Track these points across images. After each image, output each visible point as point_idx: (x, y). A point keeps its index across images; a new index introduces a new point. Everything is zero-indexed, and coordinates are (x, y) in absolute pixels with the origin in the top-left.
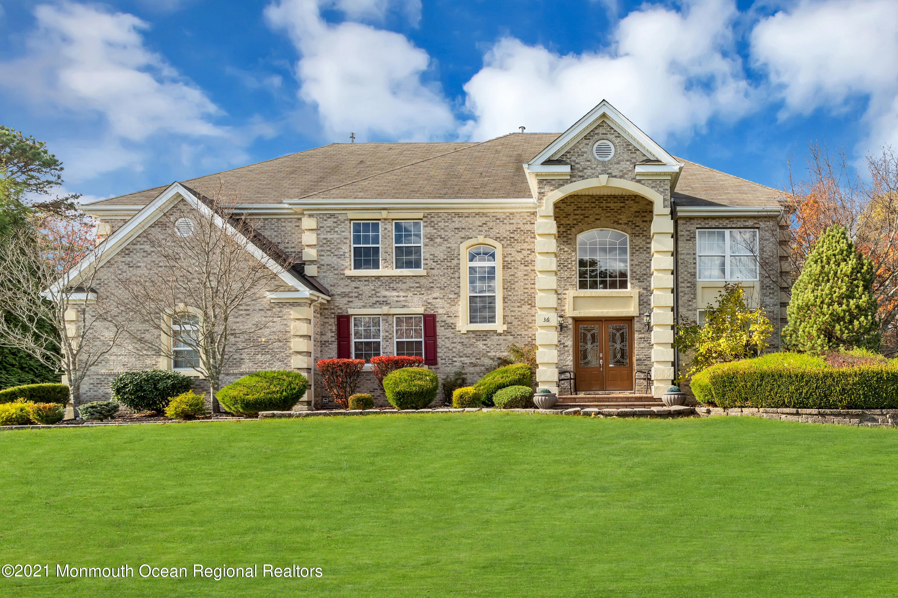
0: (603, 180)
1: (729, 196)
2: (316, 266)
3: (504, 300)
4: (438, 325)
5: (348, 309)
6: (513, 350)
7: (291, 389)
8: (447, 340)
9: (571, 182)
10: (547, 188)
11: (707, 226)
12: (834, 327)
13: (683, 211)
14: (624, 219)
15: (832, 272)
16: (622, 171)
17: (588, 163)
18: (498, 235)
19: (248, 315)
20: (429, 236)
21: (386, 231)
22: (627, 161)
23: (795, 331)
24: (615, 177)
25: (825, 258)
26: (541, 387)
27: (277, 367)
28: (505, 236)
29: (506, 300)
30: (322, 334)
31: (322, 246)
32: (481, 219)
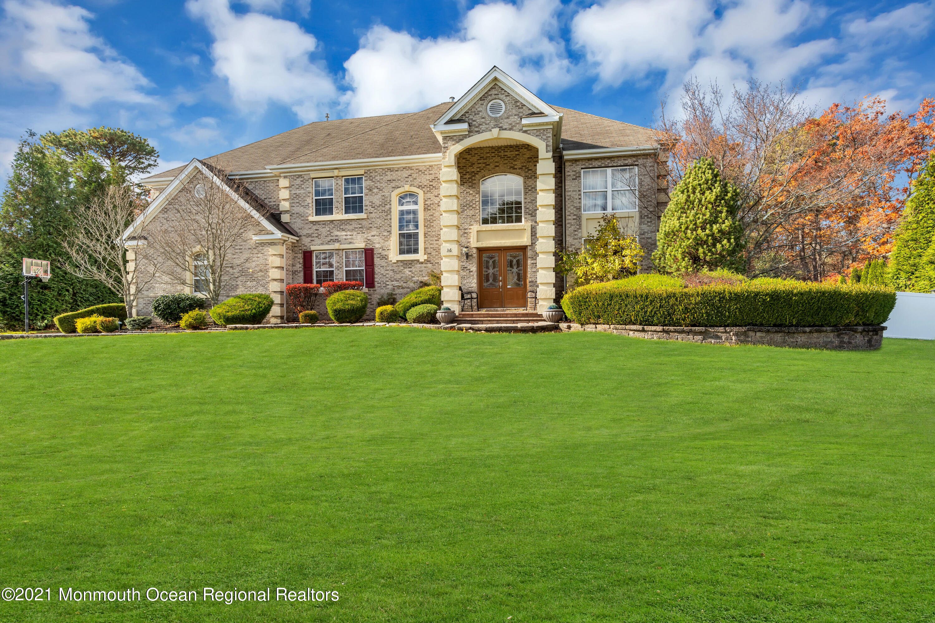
0: (495, 132)
1: (612, 139)
2: (289, 215)
3: (425, 235)
4: (375, 256)
5: (311, 247)
6: (432, 275)
7: (259, 308)
8: (382, 268)
9: (469, 137)
10: (450, 143)
11: (590, 166)
12: (698, 250)
13: (568, 154)
14: (518, 164)
15: (697, 200)
16: (511, 124)
17: (483, 120)
18: (420, 184)
19: (241, 252)
20: (368, 188)
21: (338, 186)
22: (516, 115)
23: (664, 254)
24: (505, 129)
25: (691, 188)
26: (445, 305)
27: (260, 291)
28: (425, 184)
29: (427, 235)
30: (293, 266)
31: (293, 199)
32: (407, 172)
